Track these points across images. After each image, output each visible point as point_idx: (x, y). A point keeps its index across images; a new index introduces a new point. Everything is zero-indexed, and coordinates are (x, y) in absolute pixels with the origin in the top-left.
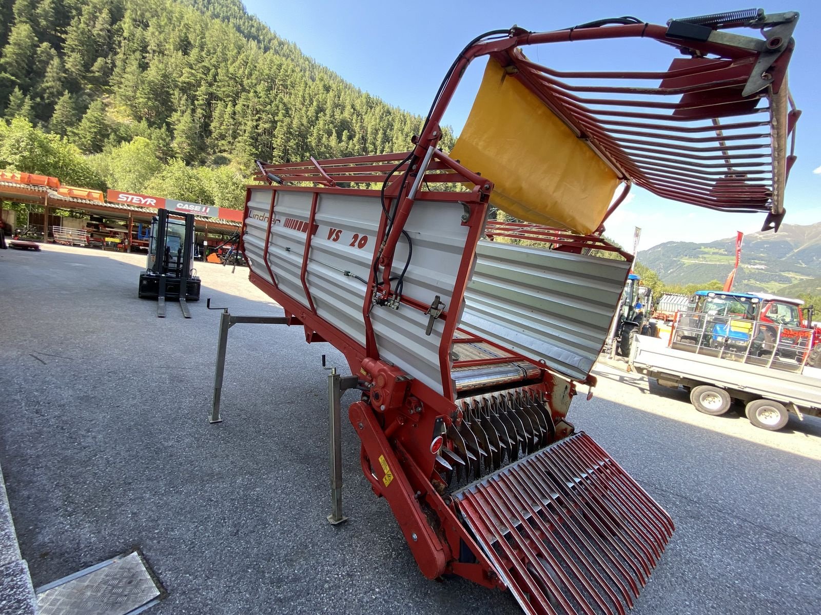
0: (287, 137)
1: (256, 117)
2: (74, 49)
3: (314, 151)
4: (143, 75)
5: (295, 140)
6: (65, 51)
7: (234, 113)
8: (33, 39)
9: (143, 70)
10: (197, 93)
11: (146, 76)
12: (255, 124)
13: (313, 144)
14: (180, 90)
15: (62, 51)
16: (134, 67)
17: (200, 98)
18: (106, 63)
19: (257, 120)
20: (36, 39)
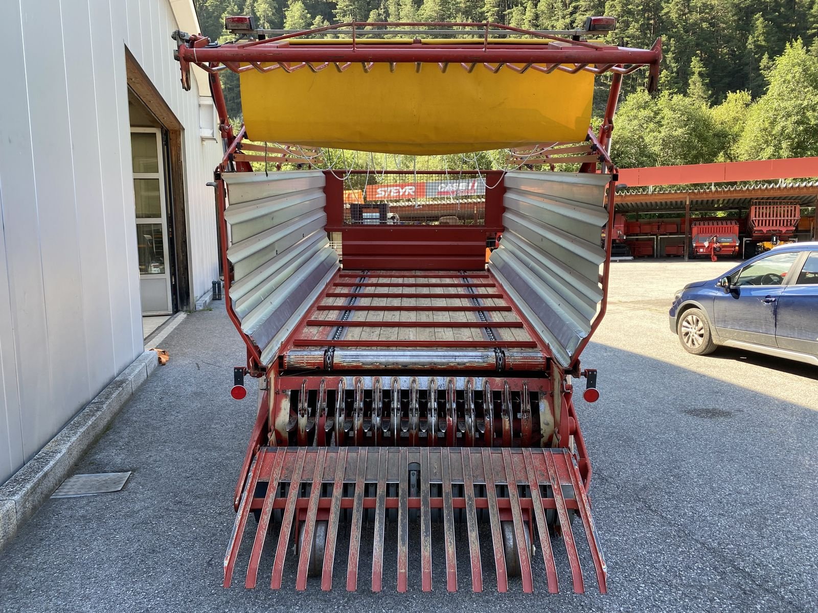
0: (623, 22)
1: (571, 9)
2: (345, 12)
3: (676, 27)
4: (419, 12)
5: (637, 21)
6: (338, 19)
7: (537, 17)
8: (306, 17)
9: (419, 7)
10: (484, 9)
11: (423, 12)
12: (568, 21)
13: (674, 16)
14: (463, 14)
15: (334, 19)
16: (409, 6)
17: (489, 14)
18: (379, 15)
19: (572, 14)
20: (309, 16)
